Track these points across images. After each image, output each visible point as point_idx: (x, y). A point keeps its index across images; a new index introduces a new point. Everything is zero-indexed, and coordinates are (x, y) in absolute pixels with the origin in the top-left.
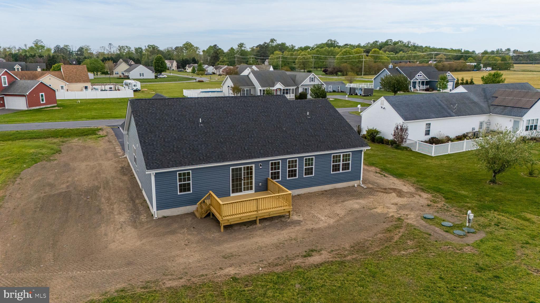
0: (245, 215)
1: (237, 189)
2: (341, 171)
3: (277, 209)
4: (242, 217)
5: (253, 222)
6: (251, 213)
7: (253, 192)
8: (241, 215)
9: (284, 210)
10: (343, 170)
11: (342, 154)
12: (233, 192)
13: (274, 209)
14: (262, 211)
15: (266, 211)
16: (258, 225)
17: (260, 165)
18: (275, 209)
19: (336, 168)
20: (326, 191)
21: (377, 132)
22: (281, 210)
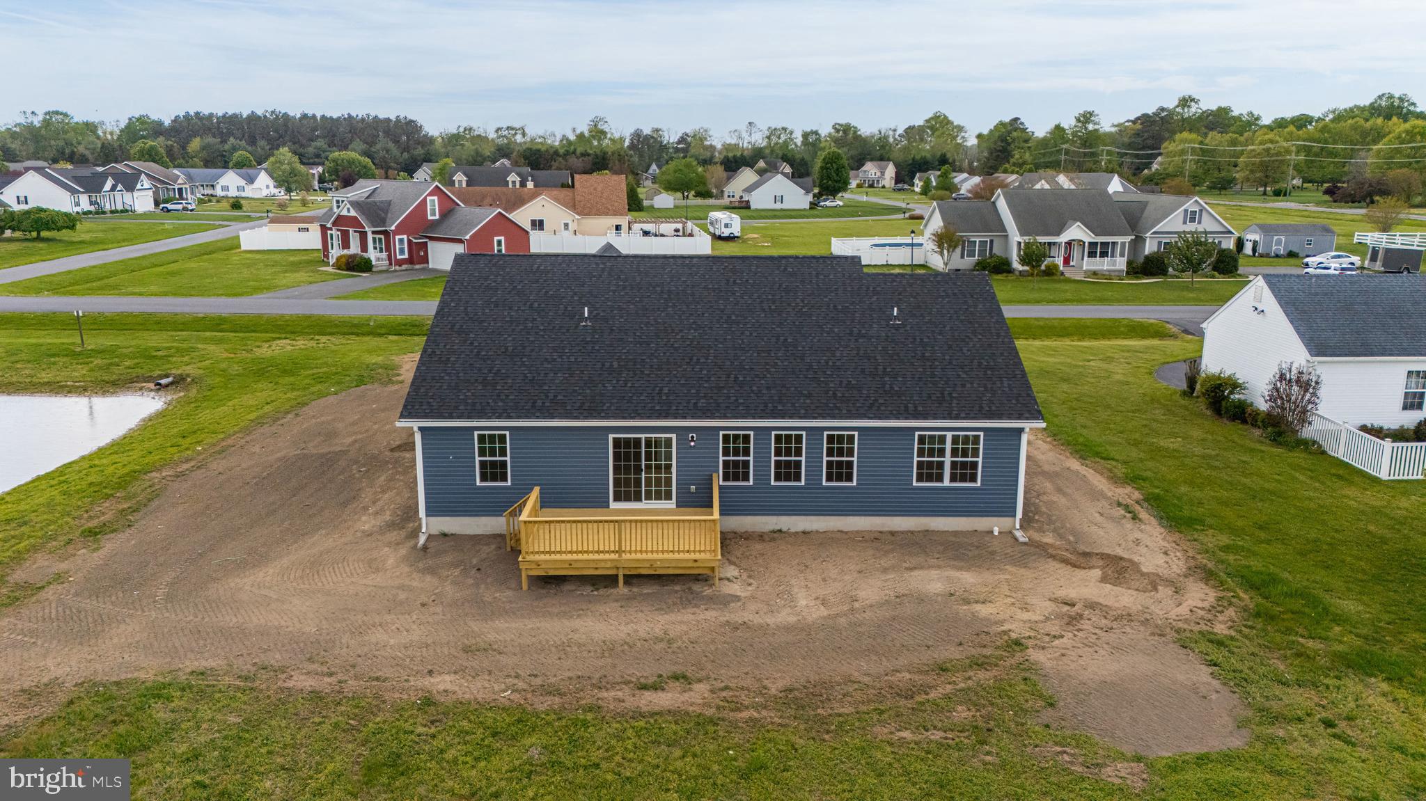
0: (585, 556)
1: (628, 492)
2: (947, 482)
3: (677, 556)
4: (576, 561)
5: (610, 581)
6: (602, 556)
7: (671, 504)
8: (575, 557)
9: (696, 561)
10: (953, 479)
11: (949, 435)
12: (617, 498)
13: (666, 556)
14: (633, 554)
15: (644, 556)
16: (622, 589)
17: (692, 437)
18: (671, 556)
19: (930, 472)
20: (892, 533)
21: (1235, 386)
22: (687, 560)
